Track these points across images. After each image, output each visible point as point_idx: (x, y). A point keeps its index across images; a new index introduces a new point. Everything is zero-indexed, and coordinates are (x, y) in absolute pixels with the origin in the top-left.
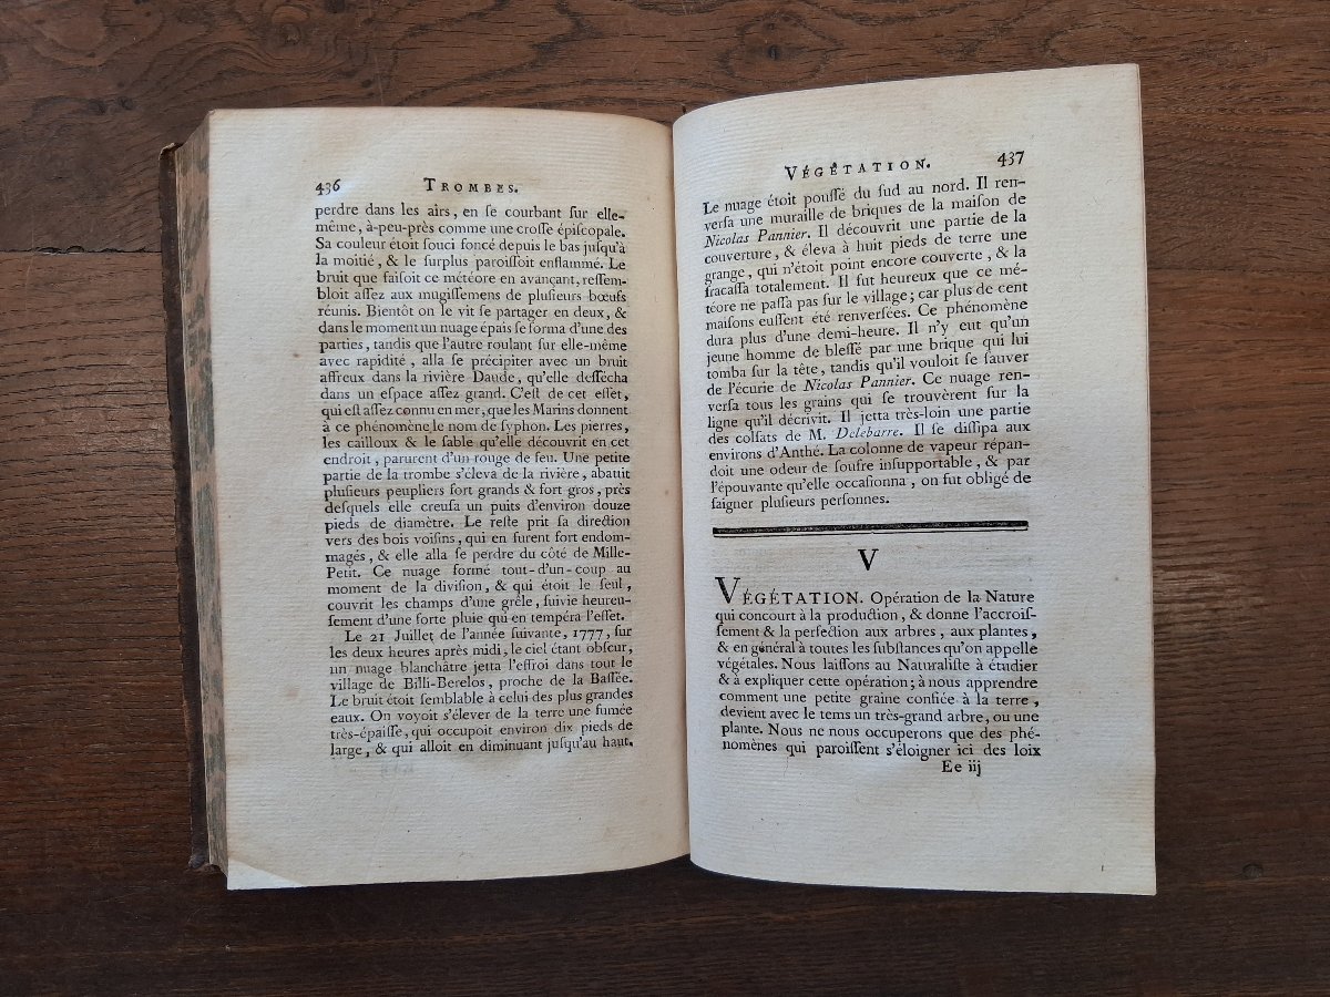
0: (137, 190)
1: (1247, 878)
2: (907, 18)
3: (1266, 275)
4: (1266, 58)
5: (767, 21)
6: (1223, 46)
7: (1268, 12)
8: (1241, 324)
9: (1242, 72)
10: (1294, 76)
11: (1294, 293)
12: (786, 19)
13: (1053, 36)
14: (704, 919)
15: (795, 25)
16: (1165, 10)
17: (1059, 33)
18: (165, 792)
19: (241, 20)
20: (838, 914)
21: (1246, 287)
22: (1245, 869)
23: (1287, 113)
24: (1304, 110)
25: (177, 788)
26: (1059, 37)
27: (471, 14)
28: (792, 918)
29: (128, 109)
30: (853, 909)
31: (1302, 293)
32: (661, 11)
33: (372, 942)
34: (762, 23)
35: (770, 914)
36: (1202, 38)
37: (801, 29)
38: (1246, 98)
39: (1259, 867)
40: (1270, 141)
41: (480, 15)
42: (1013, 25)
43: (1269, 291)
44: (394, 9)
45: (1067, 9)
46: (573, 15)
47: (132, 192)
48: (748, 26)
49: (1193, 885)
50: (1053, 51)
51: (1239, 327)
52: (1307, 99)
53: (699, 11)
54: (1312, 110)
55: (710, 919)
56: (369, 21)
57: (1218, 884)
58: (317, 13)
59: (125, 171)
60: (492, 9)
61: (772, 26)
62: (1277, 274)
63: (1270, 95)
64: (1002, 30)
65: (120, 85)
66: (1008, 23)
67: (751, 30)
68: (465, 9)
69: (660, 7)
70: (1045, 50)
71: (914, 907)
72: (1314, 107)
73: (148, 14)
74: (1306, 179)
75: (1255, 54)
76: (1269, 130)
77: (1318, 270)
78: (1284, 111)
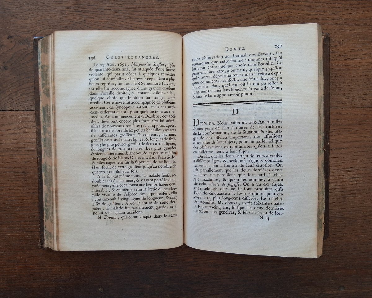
0: (9, 93)
1: (340, 290)
3: (343, 109)
4: (342, 43)
8: (336, 124)
9: (335, 48)
10: (351, 48)
11: (352, 114)
18: (20, 266)
21: (337, 113)
22: (339, 287)
24: (355, 58)
25: (24, 265)
29: (6, 69)
31: (355, 114)
38: (337, 56)
39: (344, 287)
40: (345, 68)
47: (8, 93)
49: (323, 292)
51: (335, 125)
52: (355, 55)
54: (357, 59)
57: (331, 292)
59: (6, 87)
62: (347, 109)
65: (4, 63)
73: (11, 42)
74: (355, 80)
75: (339, 42)
76: (344, 65)
77: (360, 107)
78: (348, 59)
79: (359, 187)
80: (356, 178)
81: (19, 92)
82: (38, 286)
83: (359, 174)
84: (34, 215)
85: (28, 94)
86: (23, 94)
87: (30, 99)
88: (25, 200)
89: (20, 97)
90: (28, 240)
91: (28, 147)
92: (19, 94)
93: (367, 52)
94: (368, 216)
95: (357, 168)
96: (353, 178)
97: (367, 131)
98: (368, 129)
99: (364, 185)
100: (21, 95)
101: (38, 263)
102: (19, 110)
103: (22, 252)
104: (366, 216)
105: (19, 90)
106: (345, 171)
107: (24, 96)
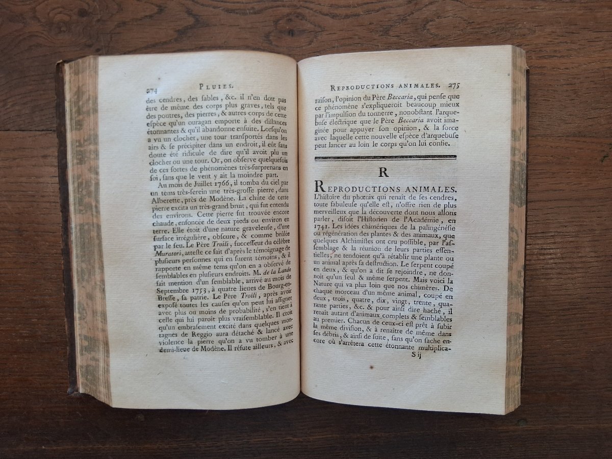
1: (519, 426)
2: (355, 15)
4: (535, 32)
5: (287, 18)
6: (513, 25)
7: (536, 9)
9: (523, 38)
10: (549, 40)
11: (547, 147)
12: (297, 17)
13: (428, 23)
14: (259, 439)
15: (302, 20)
16: (484, 8)
17: (431, 21)
18: (14, 377)
19: (39, 21)
20: (323, 438)
22: (518, 421)
23: (545, 58)
24: (554, 56)
25: (19, 376)
26: (431, 23)
27: (146, 16)
28: (301, 440)
30: (330, 436)
31: (552, 147)
32: (237, 13)
33: (108, 446)
34: (286, 19)
35: (291, 438)
36: (503, 22)
37: (304, 21)
39: (525, 420)
40: (537, 72)
41: (151, 16)
42: (408, 17)
43: (534, 146)
44: (110, 15)
45: (435, 9)
46: (194, 16)
48: (278, 21)
49: (493, 428)
50: (428, 29)
52: (555, 51)
53: (255, 13)
55: (263, 439)
56: (98, 21)
57: (505, 428)
58: (75, 17)
60: (157, 13)
61: (290, 20)
62: (539, 137)
63: (537, 49)
64: (403, 20)
66: (406, 17)
67: (280, 22)
68: (143, 14)
69: (236, 11)
70: (424, 30)
71: (358, 435)
72: (559, 55)
74: (554, 91)
75: (529, 29)
76: (536, 67)
77: (560, 135)
78: (544, 57)
79: (555, 263)
80: (550, 249)
81: (9, 100)
82: (41, 409)
83: (555, 243)
84: (35, 298)
85: (24, 104)
86: (15, 104)
87: (27, 112)
88: (19, 275)
89: (10, 110)
90: (26, 337)
91: (24, 189)
92: (11, 104)
93: (573, 46)
94: (569, 309)
95: (553, 234)
96: (545, 249)
97: (571, 174)
98: (572, 171)
99: (562, 261)
100: (13, 106)
101: (42, 374)
102: (9, 130)
103: (16, 356)
104: (564, 310)
105: (9, 98)
106: (532, 238)
107: (17, 108)
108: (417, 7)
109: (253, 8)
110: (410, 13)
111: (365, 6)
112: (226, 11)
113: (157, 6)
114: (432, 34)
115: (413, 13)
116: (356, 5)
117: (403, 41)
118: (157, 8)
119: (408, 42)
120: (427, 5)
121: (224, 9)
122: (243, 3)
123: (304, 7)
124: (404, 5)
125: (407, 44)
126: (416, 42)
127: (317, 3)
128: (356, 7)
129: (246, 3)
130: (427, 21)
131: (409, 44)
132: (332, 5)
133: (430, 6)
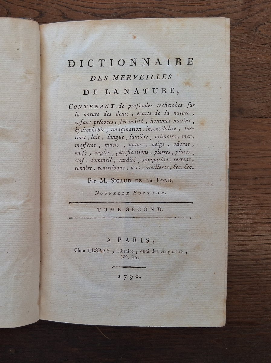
13: (259, 26)
17: (262, 24)
26: (262, 26)
42: (243, 21)
45: (265, 15)
50: (260, 31)
60: (38, 17)
64: (239, 23)
66: (241, 21)
70: (257, 31)
108: (250, 13)
109: (116, 13)
110: (245, 18)
111: (207, 12)
112: (94, 15)
113: (38, 11)
114: (262, 35)
115: (247, 18)
116: (201, 11)
117: (239, 40)
118: (39, 13)
119: (243, 41)
120: (258, 12)
121: (93, 14)
122: (108, 9)
123: (158, 12)
124: (240, 12)
125: (242, 42)
126: (249, 41)
127: (168, 9)
128: (201, 12)
129: (111, 9)
130: (258, 25)
131: (244, 42)
132: (181, 10)
133: (261, 13)
